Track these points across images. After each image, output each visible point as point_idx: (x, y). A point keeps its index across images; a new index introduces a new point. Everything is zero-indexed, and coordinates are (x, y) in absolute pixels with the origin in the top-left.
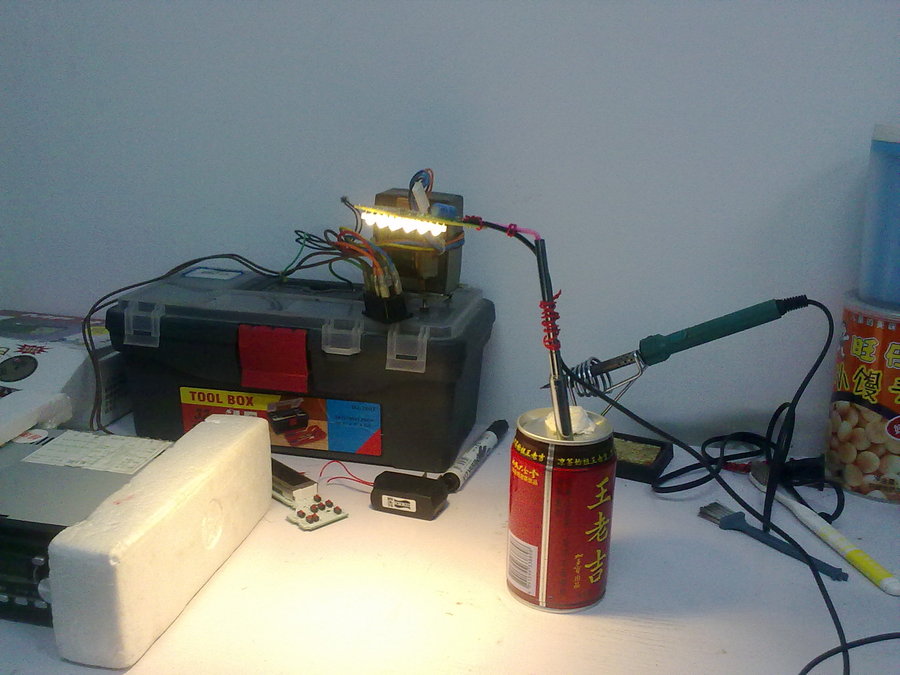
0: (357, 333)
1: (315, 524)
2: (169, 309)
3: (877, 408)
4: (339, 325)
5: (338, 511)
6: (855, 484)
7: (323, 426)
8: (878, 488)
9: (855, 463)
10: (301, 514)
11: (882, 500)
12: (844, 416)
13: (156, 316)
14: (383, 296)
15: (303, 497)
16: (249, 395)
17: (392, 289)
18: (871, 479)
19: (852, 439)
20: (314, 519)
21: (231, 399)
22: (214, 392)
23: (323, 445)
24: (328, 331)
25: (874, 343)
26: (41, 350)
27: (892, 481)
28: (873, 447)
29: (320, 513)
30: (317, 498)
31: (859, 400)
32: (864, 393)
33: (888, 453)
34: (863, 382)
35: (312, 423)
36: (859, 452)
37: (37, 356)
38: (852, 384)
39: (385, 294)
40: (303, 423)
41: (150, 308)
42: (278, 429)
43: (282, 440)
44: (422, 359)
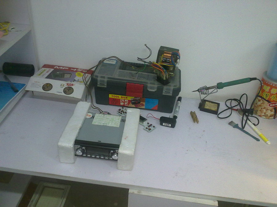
0: (156, 86)
1: (151, 131)
2: (108, 78)
3: (267, 101)
4: (151, 83)
5: (154, 127)
6: (259, 115)
7: (144, 103)
8: (264, 116)
9: (260, 110)
10: (147, 128)
11: (265, 118)
12: (259, 101)
13: (106, 80)
14: (164, 79)
15: (145, 123)
16: (127, 97)
17: (166, 77)
18: (263, 114)
19: (260, 106)
20: (150, 129)
21: (122, 97)
22: (118, 96)
23: (144, 107)
24: (149, 85)
25: (269, 88)
26: (73, 85)
27: (267, 115)
28: (264, 108)
29: (150, 128)
30: (148, 123)
31: (263, 98)
32: (265, 98)
33: (268, 109)
34: (265, 95)
35: (141, 103)
36: (261, 108)
37: (72, 87)
38: (262, 95)
40: (139, 103)
41: (104, 77)
42: (133, 104)
43: (134, 106)
44: (171, 92)
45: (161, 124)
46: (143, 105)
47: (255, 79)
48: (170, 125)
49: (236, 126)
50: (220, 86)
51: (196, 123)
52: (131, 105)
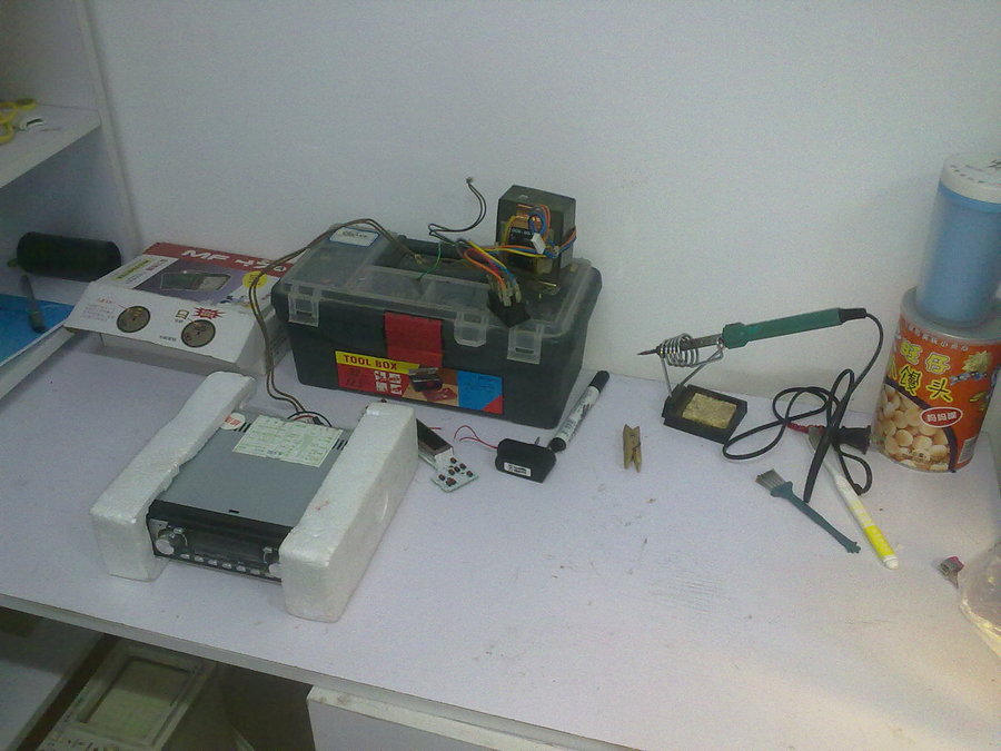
0: (483, 327)
1: (453, 487)
2: (326, 294)
3: (916, 400)
4: (468, 318)
5: (470, 474)
6: (893, 452)
7: (455, 389)
8: (910, 458)
9: (894, 436)
10: (442, 478)
11: (913, 468)
12: (890, 399)
13: (316, 299)
14: (506, 304)
15: (442, 459)
16: (394, 362)
17: (513, 298)
18: (905, 451)
19: (893, 418)
20: (451, 482)
21: (378, 364)
22: (365, 357)
23: (455, 402)
24: (460, 324)
25: (918, 349)
26: (216, 314)
27: (921, 455)
28: (909, 428)
29: (456, 477)
30: (453, 461)
31: (901, 389)
32: (906, 386)
33: (920, 434)
34: (907, 377)
35: (445, 386)
36: (898, 429)
37: (213, 321)
38: (899, 377)
39: (507, 303)
40: (438, 386)
41: (310, 292)
42: (418, 388)
43: (420, 396)
44: (537, 353)
45: (499, 466)
46: (451, 395)
47: (859, 314)
48: (528, 472)
49: (782, 490)
50: (735, 336)
51: (632, 469)
52: (411, 393)
